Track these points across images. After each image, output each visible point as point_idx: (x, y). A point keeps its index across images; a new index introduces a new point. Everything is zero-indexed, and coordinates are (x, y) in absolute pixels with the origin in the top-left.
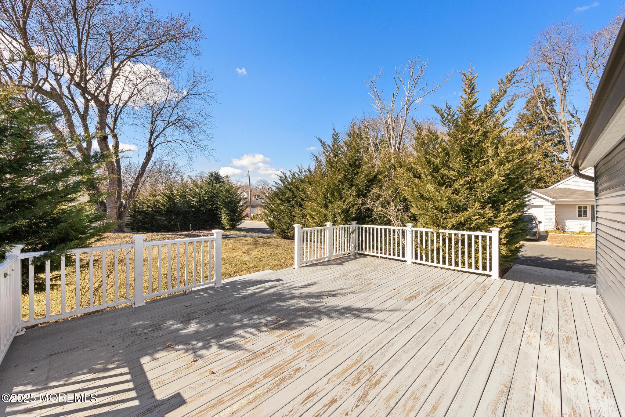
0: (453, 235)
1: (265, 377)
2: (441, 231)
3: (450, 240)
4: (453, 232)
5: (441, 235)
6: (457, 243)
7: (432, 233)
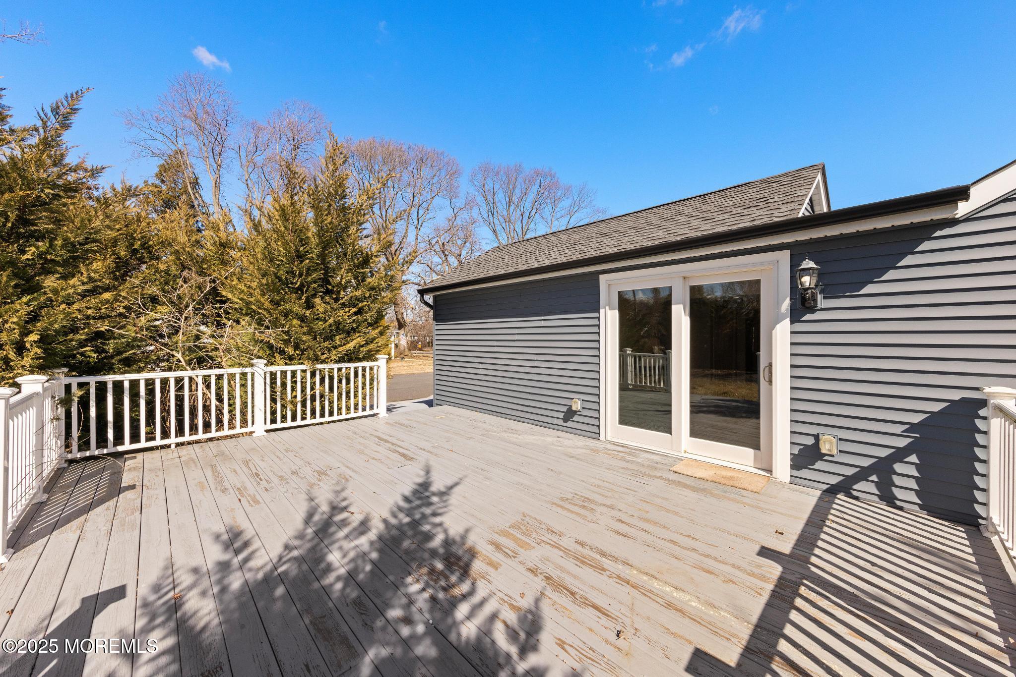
0: (335, 371)
1: (604, 570)
2: (319, 366)
3: (331, 378)
4: (336, 366)
5: (318, 373)
6: (340, 381)
7: (304, 371)
